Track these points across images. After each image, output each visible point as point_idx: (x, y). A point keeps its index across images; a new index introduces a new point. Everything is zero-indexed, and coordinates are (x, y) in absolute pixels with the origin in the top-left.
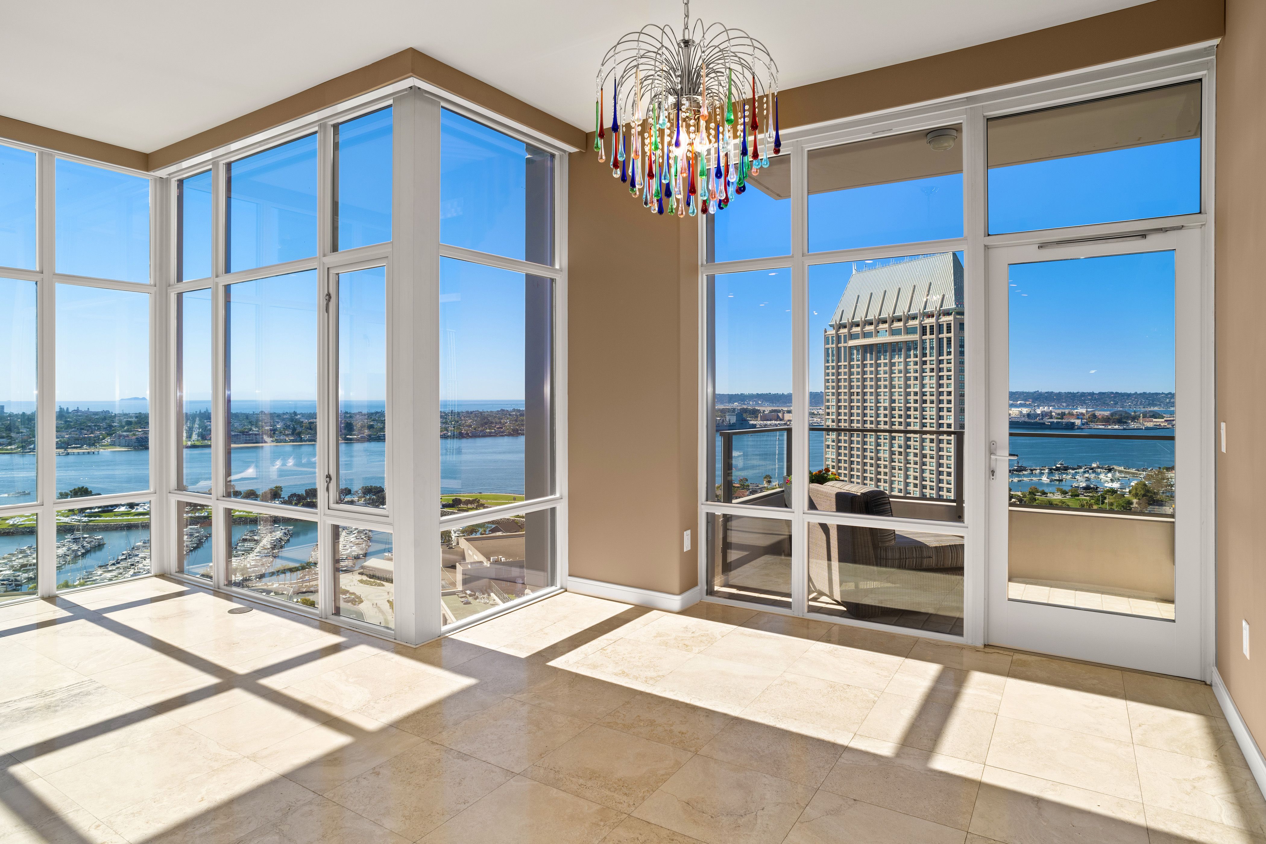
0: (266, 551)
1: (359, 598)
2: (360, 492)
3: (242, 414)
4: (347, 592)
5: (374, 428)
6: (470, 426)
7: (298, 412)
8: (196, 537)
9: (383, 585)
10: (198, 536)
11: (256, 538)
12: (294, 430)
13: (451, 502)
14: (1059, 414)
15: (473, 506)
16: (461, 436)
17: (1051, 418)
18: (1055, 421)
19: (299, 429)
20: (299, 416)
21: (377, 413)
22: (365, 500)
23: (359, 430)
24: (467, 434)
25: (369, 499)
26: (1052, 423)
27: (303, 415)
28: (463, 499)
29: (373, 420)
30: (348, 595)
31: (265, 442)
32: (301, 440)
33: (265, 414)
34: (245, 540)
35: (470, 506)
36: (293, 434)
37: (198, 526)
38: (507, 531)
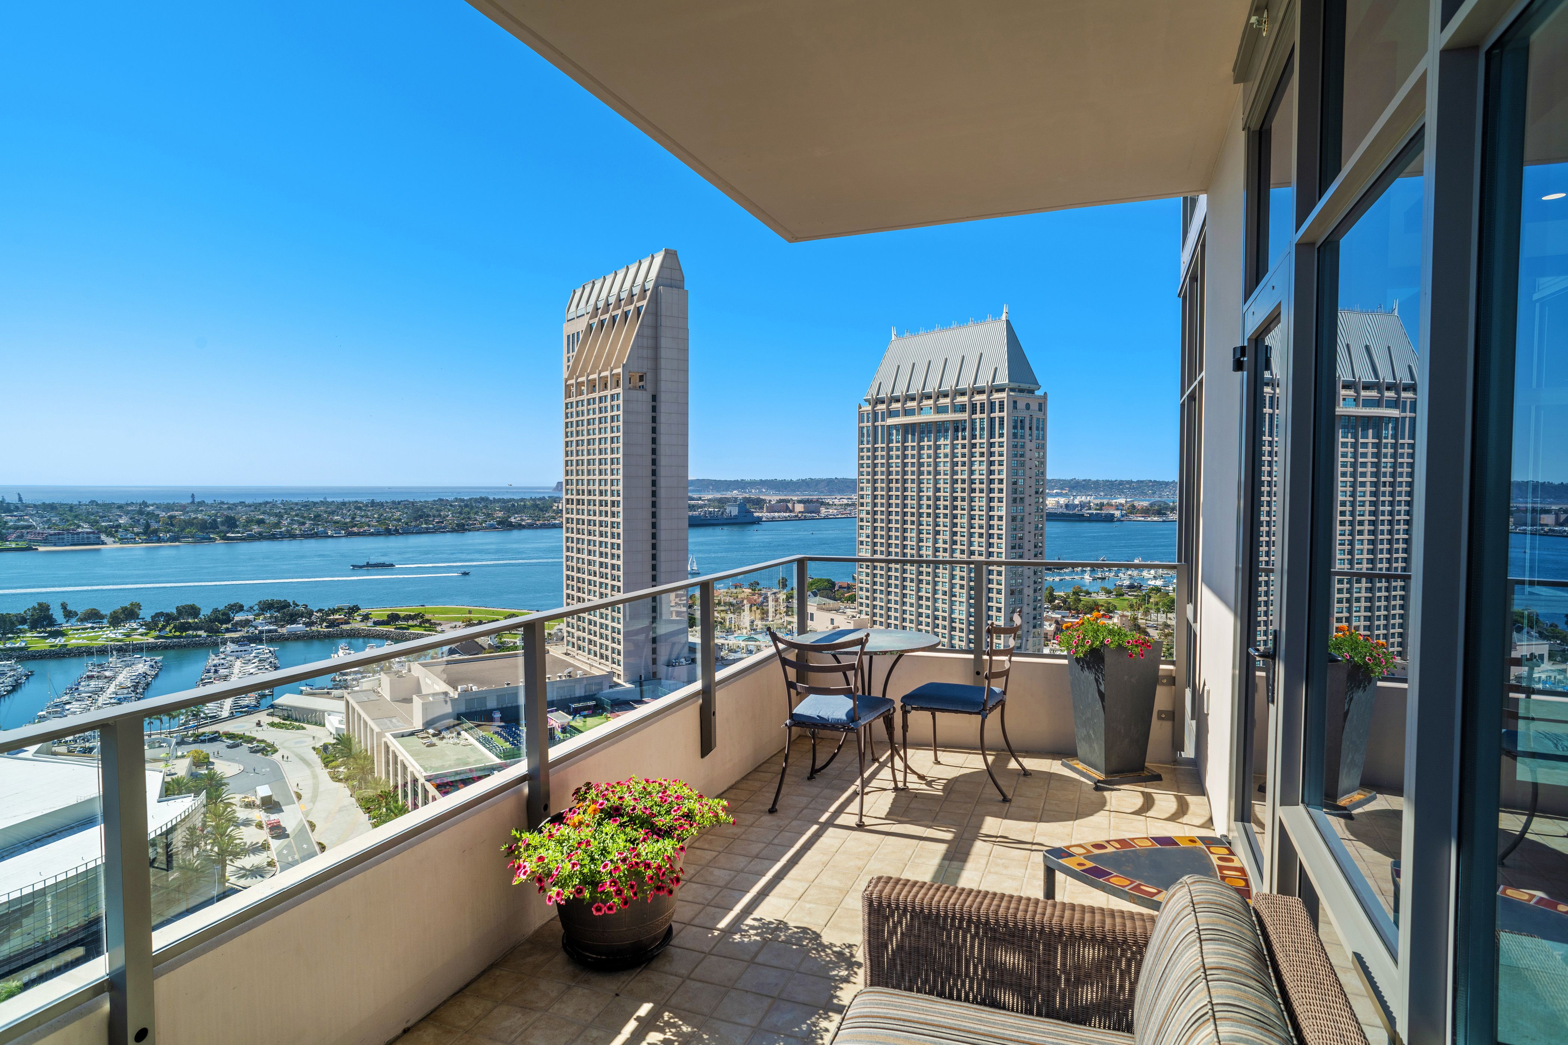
0: (125, 691)
1: (272, 746)
2: (256, 607)
3: (61, 504)
4: (254, 739)
5: (264, 523)
6: (400, 520)
7: (149, 502)
8: (10, 677)
9: (304, 728)
10: (14, 675)
11: (107, 674)
12: (148, 526)
13: (385, 618)
14: (1097, 505)
15: (415, 622)
16: (388, 533)
17: (1090, 509)
18: (1095, 512)
19: (154, 526)
20: (151, 508)
21: (267, 503)
22: (265, 618)
23: (244, 526)
24: (397, 531)
25: (271, 617)
26: (1091, 514)
27: (158, 507)
28: (402, 614)
29: (263, 513)
30: (255, 744)
31: (103, 543)
32: (159, 540)
33: (97, 504)
34: (90, 677)
35: (411, 623)
36: (145, 533)
37: (13, 661)
38: (465, 653)
